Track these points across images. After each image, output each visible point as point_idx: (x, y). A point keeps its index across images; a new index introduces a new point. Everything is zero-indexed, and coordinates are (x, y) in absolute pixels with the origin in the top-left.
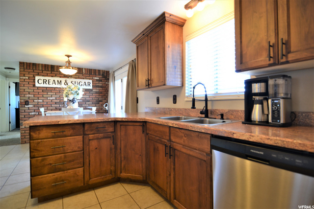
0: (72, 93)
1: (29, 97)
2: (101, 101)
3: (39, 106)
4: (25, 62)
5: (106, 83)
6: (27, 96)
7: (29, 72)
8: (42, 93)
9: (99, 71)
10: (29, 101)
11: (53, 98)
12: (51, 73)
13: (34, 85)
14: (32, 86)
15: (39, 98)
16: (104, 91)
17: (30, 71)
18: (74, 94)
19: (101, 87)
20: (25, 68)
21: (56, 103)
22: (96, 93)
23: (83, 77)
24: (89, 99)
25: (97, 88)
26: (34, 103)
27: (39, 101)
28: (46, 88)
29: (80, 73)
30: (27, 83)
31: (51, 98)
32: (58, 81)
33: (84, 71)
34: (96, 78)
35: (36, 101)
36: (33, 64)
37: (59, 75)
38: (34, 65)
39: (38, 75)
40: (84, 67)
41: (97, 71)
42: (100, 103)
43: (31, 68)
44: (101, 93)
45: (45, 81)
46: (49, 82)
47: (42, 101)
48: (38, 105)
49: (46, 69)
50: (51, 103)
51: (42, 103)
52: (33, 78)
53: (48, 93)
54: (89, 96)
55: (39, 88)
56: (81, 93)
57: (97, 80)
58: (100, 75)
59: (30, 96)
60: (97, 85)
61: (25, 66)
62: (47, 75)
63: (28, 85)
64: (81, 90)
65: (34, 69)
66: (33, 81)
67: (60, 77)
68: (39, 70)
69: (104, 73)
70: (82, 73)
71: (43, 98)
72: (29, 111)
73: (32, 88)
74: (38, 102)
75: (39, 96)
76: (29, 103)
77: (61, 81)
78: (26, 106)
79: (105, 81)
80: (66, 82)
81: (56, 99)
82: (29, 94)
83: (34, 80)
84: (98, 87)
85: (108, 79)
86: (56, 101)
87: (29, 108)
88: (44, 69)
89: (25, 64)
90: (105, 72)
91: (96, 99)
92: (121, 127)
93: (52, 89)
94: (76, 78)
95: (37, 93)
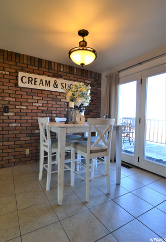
1: (9, 101)
3: (22, 114)
5: (98, 88)
6: (7, 99)
7: (10, 65)
8: (26, 97)
10: (10, 107)
11: (40, 104)
12: (38, 69)
13: (17, 85)
14: (14, 85)
15: (23, 104)
17: (11, 63)
20: (6, 59)
21: (43, 111)
23: (74, 79)
26: (15, 110)
27: (23, 107)
28: (32, 89)
29: (71, 74)
30: (7, 81)
31: (37, 105)
32: (46, 81)
33: (75, 71)
34: (87, 81)
35: (18, 107)
37: (47, 74)
38: (17, 55)
39: (22, 70)
41: (89, 73)
43: (13, 60)
45: (30, 79)
46: (35, 82)
47: (25, 107)
48: (20, 114)
49: (33, 64)
50: (37, 111)
51: (25, 111)
52: (15, 74)
53: (34, 97)
55: (22, 89)
58: (92, 78)
59: (11, 99)
61: (6, 56)
62: (33, 72)
63: (8, 84)
65: (17, 61)
66: (14, 78)
67: (49, 76)
68: (23, 63)
69: (96, 75)
70: (73, 74)
71: (26, 104)
72: (8, 121)
73: (13, 89)
74: (21, 109)
75: (22, 100)
76: (10, 110)
77: (49, 82)
78: (5, 114)
79: (97, 86)
80: (55, 83)
81: (43, 106)
82: (10, 97)
83: (17, 76)
85: (100, 84)
86: (43, 108)
87: (8, 116)
88: (28, 63)
89: (6, 53)
93: (38, 91)
94: (66, 79)
95: (20, 97)
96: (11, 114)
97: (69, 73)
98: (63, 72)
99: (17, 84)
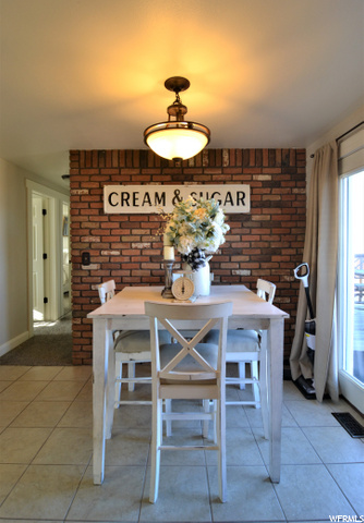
0: (190, 232)
1: (90, 243)
2: (276, 252)
3: (113, 266)
4: (80, 149)
5: (296, 191)
6: (87, 239)
7: (91, 176)
8: (118, 232)
9: (272, 152)
10: (91, 253)
11: (146, 245)
12: (141, 174)
13: (101, 210)
14: (97, 212)
15: (113, 246)
16: (287, 217)
17: (92, 171)
18: (196, 235)
19: (278, 205)
20: (82, 166)
21: (152, 259)
22: (262, 224)
23: (222, 177)
24: (240, 245)
25: (265, 211)
26: (101, 259)
27: (113, 253)
28: (129, 215)
29: (215, 167)
30: (86, 205)
31: (140, 246)
32: (157, 195)
33: (226, 157)
34: (261, 178)
35: (105, 253)
36: (100, 152)
37: (159, 178)
38: (102, 154)
39: (111, 181)
40: (226, 146)
41: (265, 155)
42: (274, 258)
43: (95, 166)
44: (277, 224)
45: (125, 196)
46: (134, 199)
47: (117, 253)
48: (110, 266)
49: (129, 164)
50: (139, 259)
51: (119, 260)
52: (99, 192)
53: (135, 232)
54: (241, 235)
55: (112, 219)
56: (220, 227)
57: (265, 184)
58: (274, 166)
59: (93, 239)
60: (265, 198)
61: (82, 161)
62: (131, 182)
63: (88, 212)
64: (220, 217)
65: (102, 165)
66: (98, 199)
67: (163, 183)
68: (112, 168)
69: (288, 156)
70: (221, 167)
71: (120, 246)
72: (89, 279)
73: (96, 219)
74: (110, 256)
75: (112, 239)
76: (92, 260)
77: (163, 195)
78: (84, 267)
79: (293, 184)
80: (177, 196)
81: (152, 247)
82: (91, 235)
83: (102, 195)
84: (268, 204)
85: (303, 177)
86: (152, 253)
87: (89, 271)
88: (122, 165)
89: (82, 156)
90: (292, 155)
91: (261, 245)
93: (141, 219)
94: (203, 183)
95: (108, 232)
96: (93, 267)
97: (209, 166)
98: (195, 167)
99: (103, 209)
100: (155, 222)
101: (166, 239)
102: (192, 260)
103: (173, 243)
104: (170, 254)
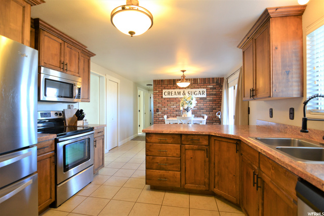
0: (186, 103)
2: (214, 109)
4: (156, 79)
5: (221, 90)
6: (158, 105)
8: (167, 103)
9: (213, 79)
10: (159, 109)
11: (175, 107)
13: (162, 97)
15: (165, 107)
16: (218, 98)
17: (160, 86)
18: (188, 104)
19: (215, 95)
21: (176, 111)
22: (210, 101)
23: (198, 87)
24: (203, 107)
25: (211, 96)
26: (162, 111)
28: (170, 98)
30: (158, 95)
31: (173, 107)
33: (199, 81)
34: (210, 87)
36: (162, 80)
38: (162, 81)
39: (165, 89)
40: (199, 77)
41: (211, 80)
42: (214, 111)
43: (160, 84)
44: (215, 101)
47: (166, 109)
48: (164, 113)
49: (170, 83)
50: (173, 111)
51: (167, 111)
52: (161, 91)
53: (171, 103)
54: (203, 104)
55: (165, 99)
56: (194, 102)
57: (211, 88)
58: (214, 83)
59: (159, 105)
60: (211, 93)
61: (157, 83)
62: (170, 89)
63: (158, 97)
64: (194, 99)
65: (162, 84)
66: (161, 93)
67: (180, 89)
68: (165, 85)
69: (218, 80)
70: (197, 84)
71: (167, 107)
72: (158, 116)
73: (161, 99)
74: (164, 110)
75: (165, 105)
76: (159, 111)
78: (157, 113)
79: (219, 88)
84: (212, 95)
85: (222, 86)
86: (177, 109)
88: (168, 84)
89: (157, 81)
90: (219, 80)
91: (210, 107)
92: (215, 142)
93: (173, 99)
94: (192, 88)
95: (164, 103)
96: (159, 113)
97: (194, 83)
100: (177, 100)
101: (181, 105)
102: (187, 110)
103: (182, 106)
104: (181, 108)
